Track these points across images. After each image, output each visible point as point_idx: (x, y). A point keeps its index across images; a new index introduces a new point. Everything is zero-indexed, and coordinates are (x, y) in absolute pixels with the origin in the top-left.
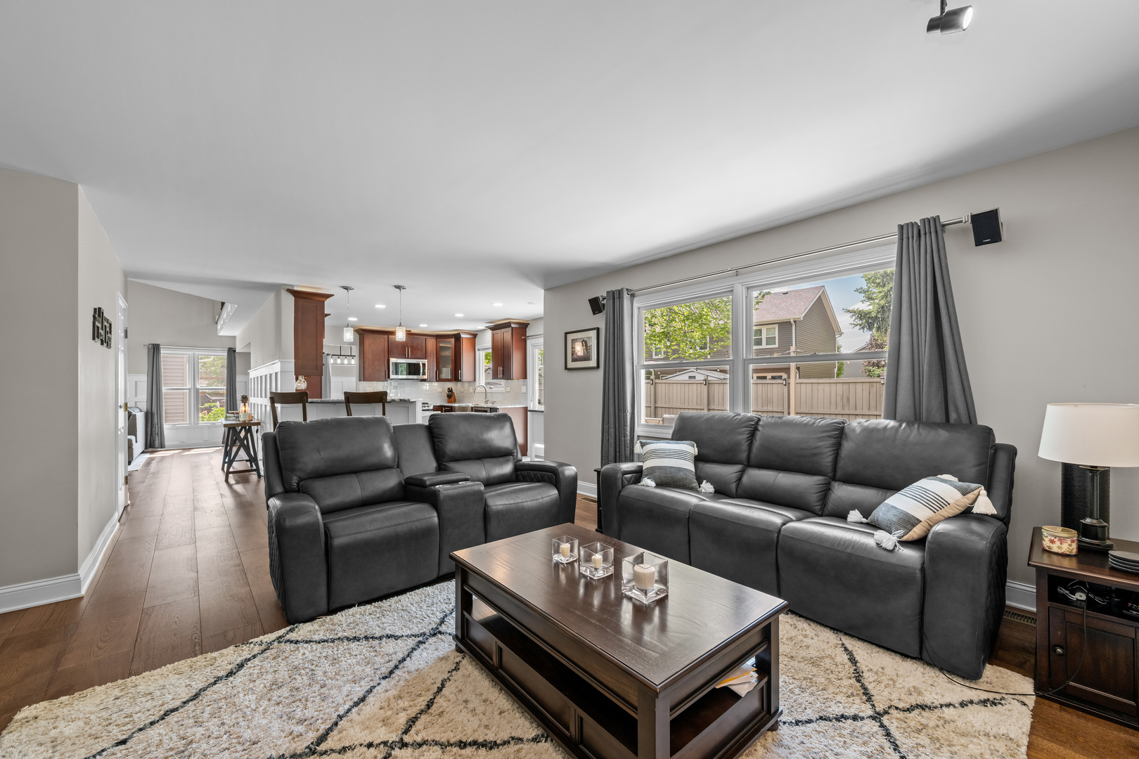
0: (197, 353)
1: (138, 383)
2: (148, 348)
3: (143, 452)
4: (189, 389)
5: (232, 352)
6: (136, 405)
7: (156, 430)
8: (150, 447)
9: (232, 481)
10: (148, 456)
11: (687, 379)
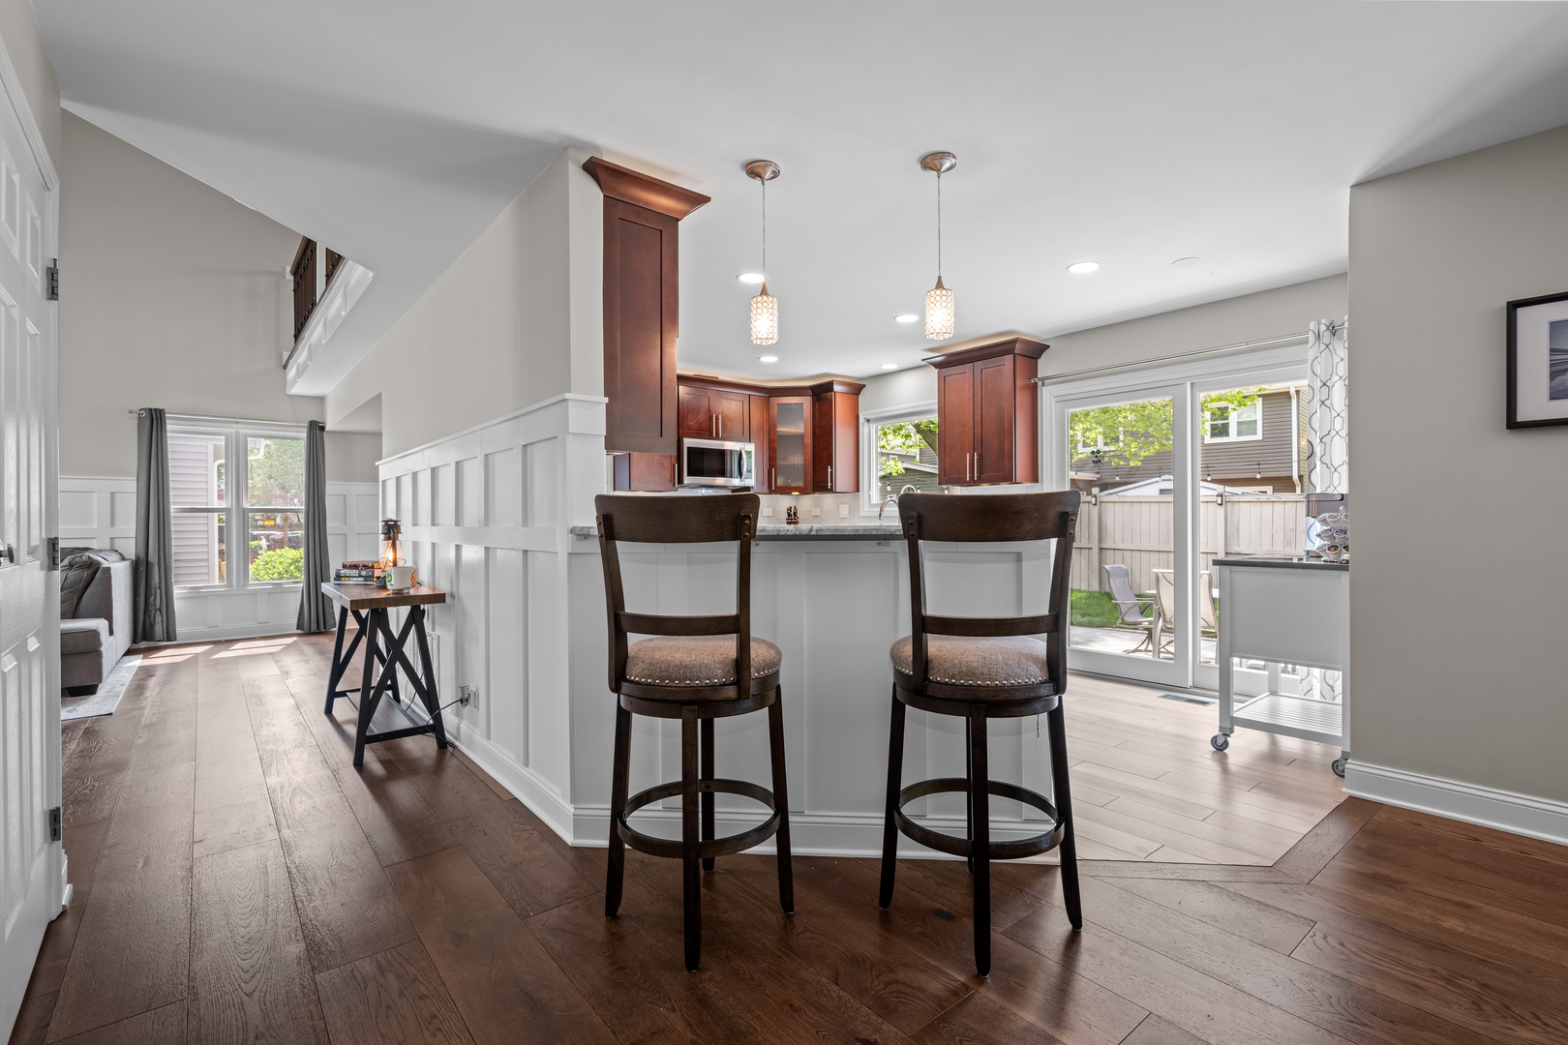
0: (244, 430)
1: (117, 496)
2: (140, 418)
3: (129, 652)
4: (227, 511)
5: (316, 429)
6: (112, 544)
7: (157, 600)
8: (145, 638)
9: (369, 756)
10: (137, 661)
11: (1157, 493)
